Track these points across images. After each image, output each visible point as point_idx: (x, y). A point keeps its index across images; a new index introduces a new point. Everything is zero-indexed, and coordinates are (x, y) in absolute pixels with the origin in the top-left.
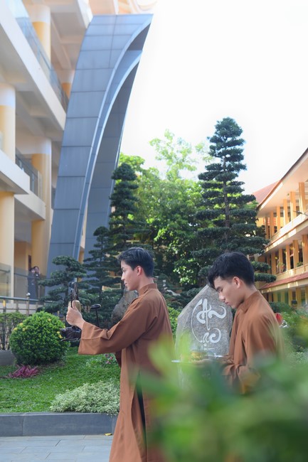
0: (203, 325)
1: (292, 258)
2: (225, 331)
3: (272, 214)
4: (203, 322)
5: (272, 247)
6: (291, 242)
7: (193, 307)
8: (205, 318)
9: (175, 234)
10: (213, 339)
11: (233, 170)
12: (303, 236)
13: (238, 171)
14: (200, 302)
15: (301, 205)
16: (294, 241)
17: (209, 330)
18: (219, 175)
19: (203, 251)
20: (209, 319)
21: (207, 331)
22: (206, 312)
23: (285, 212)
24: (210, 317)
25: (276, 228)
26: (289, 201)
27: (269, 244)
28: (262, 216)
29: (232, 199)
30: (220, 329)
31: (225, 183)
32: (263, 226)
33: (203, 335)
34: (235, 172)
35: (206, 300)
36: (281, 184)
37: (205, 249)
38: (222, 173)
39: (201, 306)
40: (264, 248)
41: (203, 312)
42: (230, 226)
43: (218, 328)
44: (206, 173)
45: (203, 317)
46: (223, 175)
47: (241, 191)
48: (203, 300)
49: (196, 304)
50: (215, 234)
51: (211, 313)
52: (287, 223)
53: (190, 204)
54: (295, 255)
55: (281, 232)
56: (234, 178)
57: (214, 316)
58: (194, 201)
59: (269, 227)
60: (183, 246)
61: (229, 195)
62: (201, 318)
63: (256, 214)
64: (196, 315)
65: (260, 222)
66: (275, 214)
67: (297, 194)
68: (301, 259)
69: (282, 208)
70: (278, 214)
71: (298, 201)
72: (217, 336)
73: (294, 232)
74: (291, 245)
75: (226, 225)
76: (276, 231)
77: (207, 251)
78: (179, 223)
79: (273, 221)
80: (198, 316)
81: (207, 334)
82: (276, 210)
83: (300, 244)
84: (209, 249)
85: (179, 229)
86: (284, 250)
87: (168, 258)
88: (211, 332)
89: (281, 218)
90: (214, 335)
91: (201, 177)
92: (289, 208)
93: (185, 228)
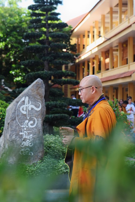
0: (25, 115)
1: (94, 68)
2: (40, 120)
3: (82, 36)
4: (24, 113)
5: (80, 59)
6: (94, 56)
7: (17, 102)
8: (26, 110)
9: (12, 46)
10: (31, 125)
11: (53, 4)
12: (102, 52)
13: (57, 5)
14: (23, 99)
15: (102, 30)
16: (96, 56)
17: (28, 118)
18: (43, 7)
19: (29, 62)
20: (29, 111)
21: (27, 119)
22: (27, 106)
23: (91, 35)
24: (30, 109)
25: (84, 45)
26: (94, 27)
27: (78, 57)
28: (74, 36)
29: (52, 25)
30: (36, 118)
31: (47, 13)
32: (75, 44)
33: (24, 122)
34: (55, 6)
35: (27, 98)
36: (89, 15)
37: (31, 61)
38: (45, 5)
39: (24, 101)
40: (75, 59)
41: (24, 106)
42: (49, 45)
43: (35, 117)
44: (33, 5)
45: (25, 109)
46: (46, 7)
47: (58, 19)
48: (25, 97)
49: (20, 100)
50: (37, 50)
51: (31, 106)
52: (92, 42)
53: (25, 25)
54: (96, 66)
55: (88, 49)
56: (53, 10)
57: (32, 109)
58: (27, 23)
59: (79, 45)
60: (18, 55)
61: (49, 22)
62: (23, 110)
63: (70, 36)
64: (19, 108)
65: (73, 41)
66: (84, 36)
67: (99, 22)
68: (100, 69)
69: (89, 32)
70: (86, 36)
71: (100, 28)
72: (34, 123)
73: (96, 50)
74: (94, 58)
75: (47, 43)
76: (84, 48)
77: (31, 62)
78: (16, 38)
79: (82, 41)
80: (21, 109)
81: (27, 121)
82: (84, 33)
83: (99, 58)
84: (32, 60)
85: (15, 43)
86: (89, 62)
87: (6, 64)
88: (30, 120)
89: (88, 39)
90: (32, 122)
91: (30, 8)
92: (94, 32)
93: (20, 43)
